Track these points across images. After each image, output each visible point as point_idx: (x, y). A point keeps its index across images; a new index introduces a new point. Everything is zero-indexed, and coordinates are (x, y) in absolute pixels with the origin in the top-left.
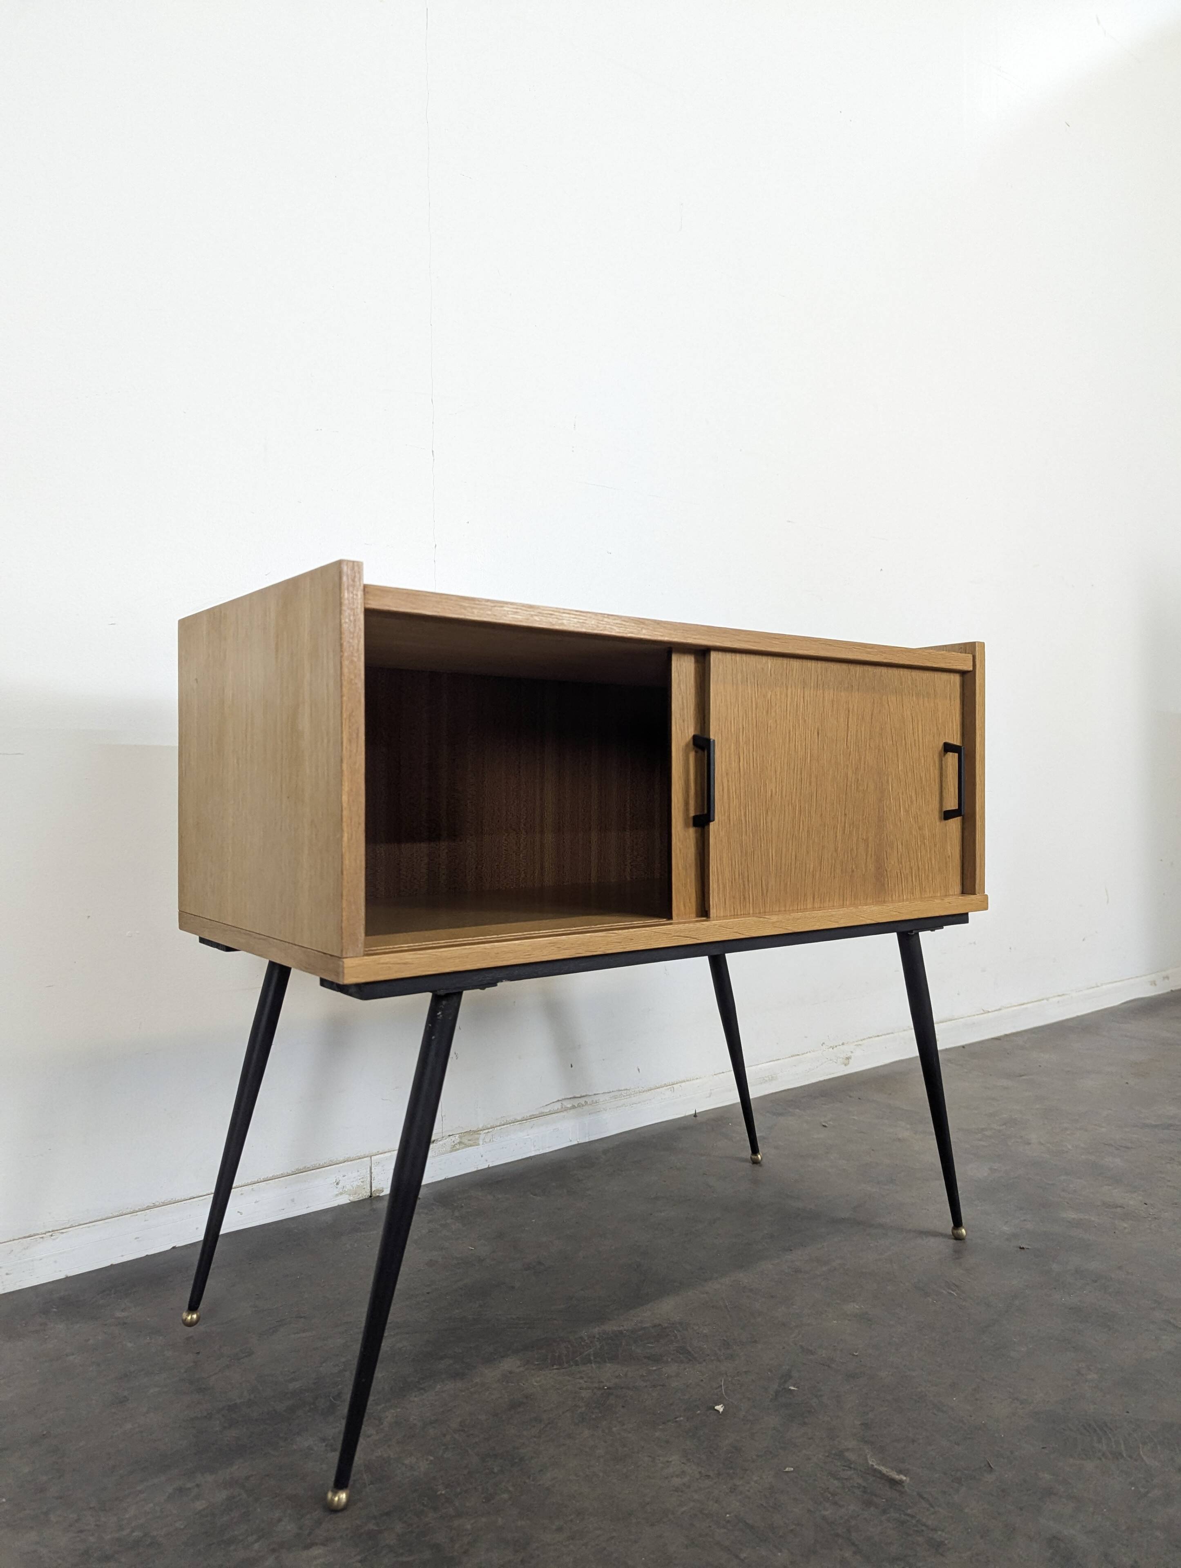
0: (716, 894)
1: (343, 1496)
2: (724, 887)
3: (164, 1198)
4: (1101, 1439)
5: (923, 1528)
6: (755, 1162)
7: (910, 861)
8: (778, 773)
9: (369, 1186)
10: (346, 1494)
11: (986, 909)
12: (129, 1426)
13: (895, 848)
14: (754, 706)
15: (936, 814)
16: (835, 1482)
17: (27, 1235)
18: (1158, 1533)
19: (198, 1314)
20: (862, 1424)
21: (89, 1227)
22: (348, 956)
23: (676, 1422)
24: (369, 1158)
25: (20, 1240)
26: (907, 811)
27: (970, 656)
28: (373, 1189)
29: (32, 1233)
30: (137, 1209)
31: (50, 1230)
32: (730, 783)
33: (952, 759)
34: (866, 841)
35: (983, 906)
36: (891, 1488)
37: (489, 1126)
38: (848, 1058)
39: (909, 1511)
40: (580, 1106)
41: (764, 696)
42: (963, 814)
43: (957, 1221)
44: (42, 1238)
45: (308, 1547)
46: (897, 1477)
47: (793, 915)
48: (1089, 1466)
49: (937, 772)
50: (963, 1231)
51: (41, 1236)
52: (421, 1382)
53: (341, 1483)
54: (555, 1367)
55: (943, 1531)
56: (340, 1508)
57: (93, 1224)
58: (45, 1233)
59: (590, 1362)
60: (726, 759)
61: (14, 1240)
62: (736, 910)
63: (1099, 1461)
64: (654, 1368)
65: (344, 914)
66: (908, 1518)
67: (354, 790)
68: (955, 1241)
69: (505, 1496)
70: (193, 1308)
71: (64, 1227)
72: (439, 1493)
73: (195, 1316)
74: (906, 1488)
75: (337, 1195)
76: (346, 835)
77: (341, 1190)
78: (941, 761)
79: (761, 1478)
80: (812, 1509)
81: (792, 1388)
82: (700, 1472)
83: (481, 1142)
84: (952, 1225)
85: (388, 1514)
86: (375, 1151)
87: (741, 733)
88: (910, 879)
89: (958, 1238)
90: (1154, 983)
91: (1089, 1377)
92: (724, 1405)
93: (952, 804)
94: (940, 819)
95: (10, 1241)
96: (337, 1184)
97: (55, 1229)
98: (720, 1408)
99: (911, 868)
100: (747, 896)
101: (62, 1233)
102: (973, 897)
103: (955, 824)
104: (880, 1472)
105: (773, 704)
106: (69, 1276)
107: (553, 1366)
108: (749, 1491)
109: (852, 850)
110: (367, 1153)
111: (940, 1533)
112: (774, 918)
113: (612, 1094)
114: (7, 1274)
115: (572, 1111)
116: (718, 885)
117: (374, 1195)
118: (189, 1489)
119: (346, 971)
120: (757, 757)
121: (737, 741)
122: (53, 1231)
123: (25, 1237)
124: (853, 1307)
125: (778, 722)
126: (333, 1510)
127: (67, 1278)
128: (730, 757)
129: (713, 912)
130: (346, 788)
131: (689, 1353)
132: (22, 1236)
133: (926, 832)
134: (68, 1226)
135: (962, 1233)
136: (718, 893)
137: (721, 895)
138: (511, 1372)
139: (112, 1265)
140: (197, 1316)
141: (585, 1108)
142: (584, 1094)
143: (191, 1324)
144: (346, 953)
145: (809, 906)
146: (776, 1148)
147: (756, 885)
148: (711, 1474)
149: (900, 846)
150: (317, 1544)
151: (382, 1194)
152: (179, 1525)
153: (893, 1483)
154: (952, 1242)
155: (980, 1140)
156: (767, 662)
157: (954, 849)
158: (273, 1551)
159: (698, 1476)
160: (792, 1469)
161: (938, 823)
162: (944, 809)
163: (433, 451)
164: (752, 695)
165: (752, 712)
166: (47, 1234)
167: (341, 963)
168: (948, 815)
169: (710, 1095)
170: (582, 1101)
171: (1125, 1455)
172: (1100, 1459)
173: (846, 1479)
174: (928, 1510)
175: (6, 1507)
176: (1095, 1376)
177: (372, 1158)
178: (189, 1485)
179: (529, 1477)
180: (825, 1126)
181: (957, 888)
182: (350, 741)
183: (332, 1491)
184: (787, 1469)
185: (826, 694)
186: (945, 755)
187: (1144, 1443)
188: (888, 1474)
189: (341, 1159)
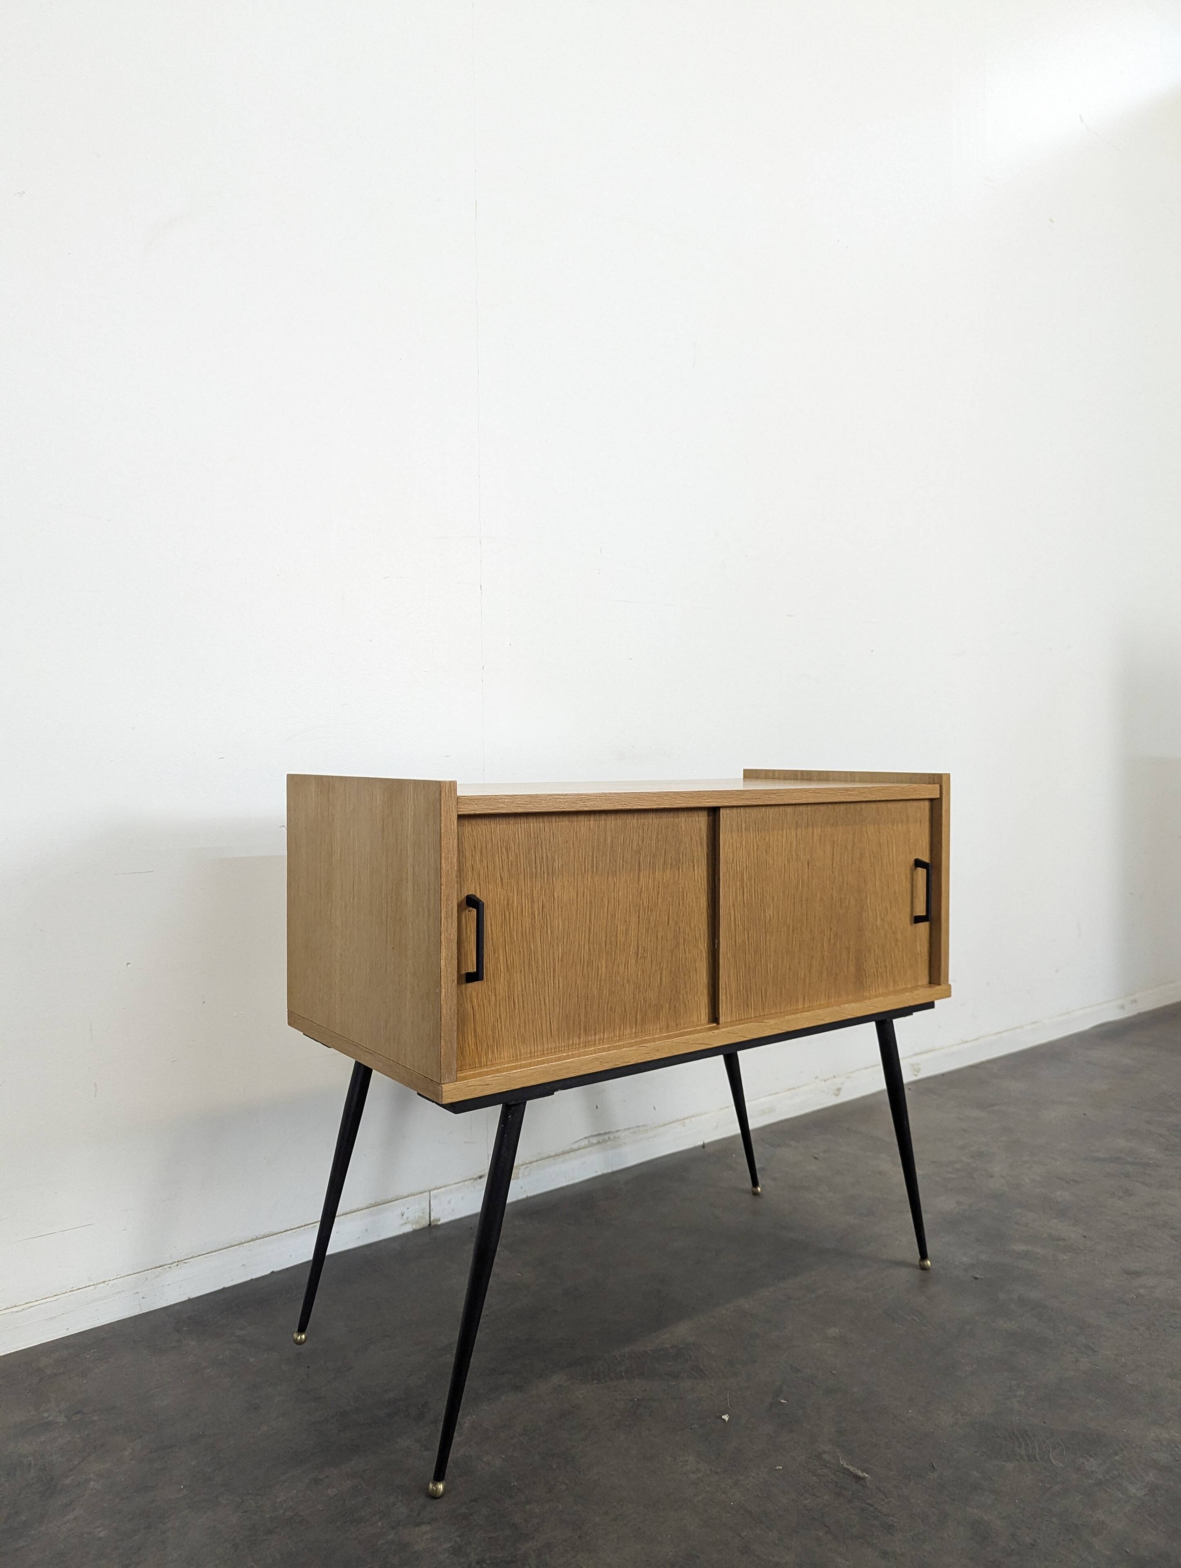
0: (724, 1005)
1: (441, 1487)
2: (731, 998)
3: (265, 1231)
4: (1021, 1444)
5: (879, 1514)
6: (756, 1194)
7: (885, 961)
8: (775, 900)
9: (428, 1216)
10: (443, 1485)
11: (949, 996)
12: (265, 1428)
13: (872, 951)
14: (755, 848)
15: (907, 919)
16: (814, 1478)
17: (158, 1265)
18: (1054, 1520)
19: (306, 1334)
20: (837, 1431)
21: (206, 1257)
22: (445, 1082)
23: (691, 1428)
24: (428, 1193)
25: (153, 1270)
26: (883, 920)
27: (938, 786)
28: (432, 1219)
29: (162, 1264)
30: (243, 1241)
31: (176, 1261)
32: (736, 912)
33: (921, 872)
34: (848, 948)
35: (947, 994)
36: (856, 1482)
37: (528, 1162)
38: (839, 1090)
39: (869, 1501)
40: (605, 1141)
41: (764, 839)
42: (929, 919)
43: (924, 1255)
44: (170, 1267)
45: (418, 1525)
46: (860, 1474)
47: (787, 1017)
48: (1010, 1466)
49: (909, 885)
50: (929, 1262)
51: (170, 1266)
52: (489, 1393)
53: (439, 1476)
54: (595, 1382)
55: (893, 1516)
56: (438, 1496)
57: (209, 1254)
58: (172, 1264)
59: (622, 1377)
60: (733, 893)
61: (148, 1270)
62: (740, 1015)
63: (1017, 1462)
64: (674, 1383)
65: (442, 1051)
66: (867, 1506)
67: (450, 955)
68: (921, 1271)
69: (563, 1487)
70: (301, 1330)
71: (186, 1258)
72: (512, 1484)
73: (303, 1336)
74: (868, 1483)
75: (402, 1225)
76: (443, 991)
77: (405, 1221)
78: (912, 875)
79: (758, 1474)
80: (796, 1499)
81: (783, 1401)
82: (711, 1470)
83: (520, 1175)
84: (919, 1257)
85: (475, 1500)
86: (433, 1187)
87: (745, 872)
88: (885, 975)
89: (924, 1268)
90: (1122, 1007)
91: (1018, 1393)
92: (729, 1415)
93: (921, 911)
94: (911, 924)
95: (145, 1271)
96: (403, 1215)
97: (180, 1260)
98: (726, 1417)
99: (886, 967)
100: (749, 1002)
101: (186, 1263)
102: (938, 987)
103: (924, 927)
104: (848, 1470)
105: (771, 845)
106: (191, 1298)
107: (593, 1381)
108: (748, 1484)
109: (836, 957)
110: (426, 1189)
111: (891, 1518)
112: (772, 1022)
113: (631, 1130)
114: (143, 1298)
115: (597, 1147)
116: (726, 998)
117: (432, 1224)
118: (321, 1480)
119: (444, 1094)
120: (757, 890)
121: (742, 879)
122: (178, 1262)
123: (156, 1268)
124: (833, 1331)
125: (775, 859)
126: (434, 1496)
127: (190, 1300)
128: (736, 892)
129: (722, 1019)
130: (443, 954)
131: (701, 1370)
132: (153, 1267)
133: (899, 936)
134: (190, 1257)
135: (927, 1264)
136: (726, 1004)
137: (728, 1005)
138: (560, 1386)
139: (224, 1288)
140: (305, 1336)
141: (609, 1143)
142: (607, 1131)
143: (300, 1343)
144: (444, 1080)
145: (800, 1006)
146: (774, 1179)
147: (757, 993)
148: (719, 1470)
149: (876, 949)
150: (424, 1523)
151: (439, 1223)
152: (320, 1507)
153: (858, 1478)
154: (919, 1271)
155: (950, 1173)
156: (766, 811)
157: (922, 947)
158: (393, 1528)
159: (708, 1472)
160: (781, 1468)
161: (909, 926)
162: (915, 915)
163: (481, 586)
164: (753, 839)
165: (754, 854)
166: (174, 1264)
167: (440, 1088)
168: (918, 920)
169: (717, 1127)
170: (606, 1137)
171: (1038, 1458)
172: (1019, 1461)
173: (823, 1476)
174: (883, 1500)
175: (185, 1492)
176: (1023, 1393)
177: (431, 1193)
178: (320, 1477)
179: (580, 1472)
180: (816, 1158)
181: (925, 980)
182: (446, 918)
183: (432, 1483)
184: (777, 1468)
185: (815, 831)
186: (915, 869)
187: (1054, 1448)
188: (854, 1472)
189: (406, 1194)
